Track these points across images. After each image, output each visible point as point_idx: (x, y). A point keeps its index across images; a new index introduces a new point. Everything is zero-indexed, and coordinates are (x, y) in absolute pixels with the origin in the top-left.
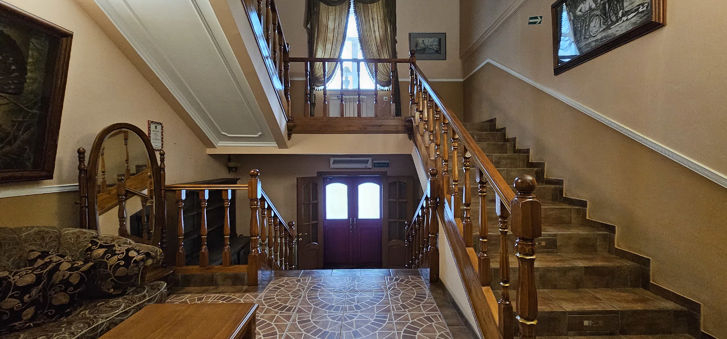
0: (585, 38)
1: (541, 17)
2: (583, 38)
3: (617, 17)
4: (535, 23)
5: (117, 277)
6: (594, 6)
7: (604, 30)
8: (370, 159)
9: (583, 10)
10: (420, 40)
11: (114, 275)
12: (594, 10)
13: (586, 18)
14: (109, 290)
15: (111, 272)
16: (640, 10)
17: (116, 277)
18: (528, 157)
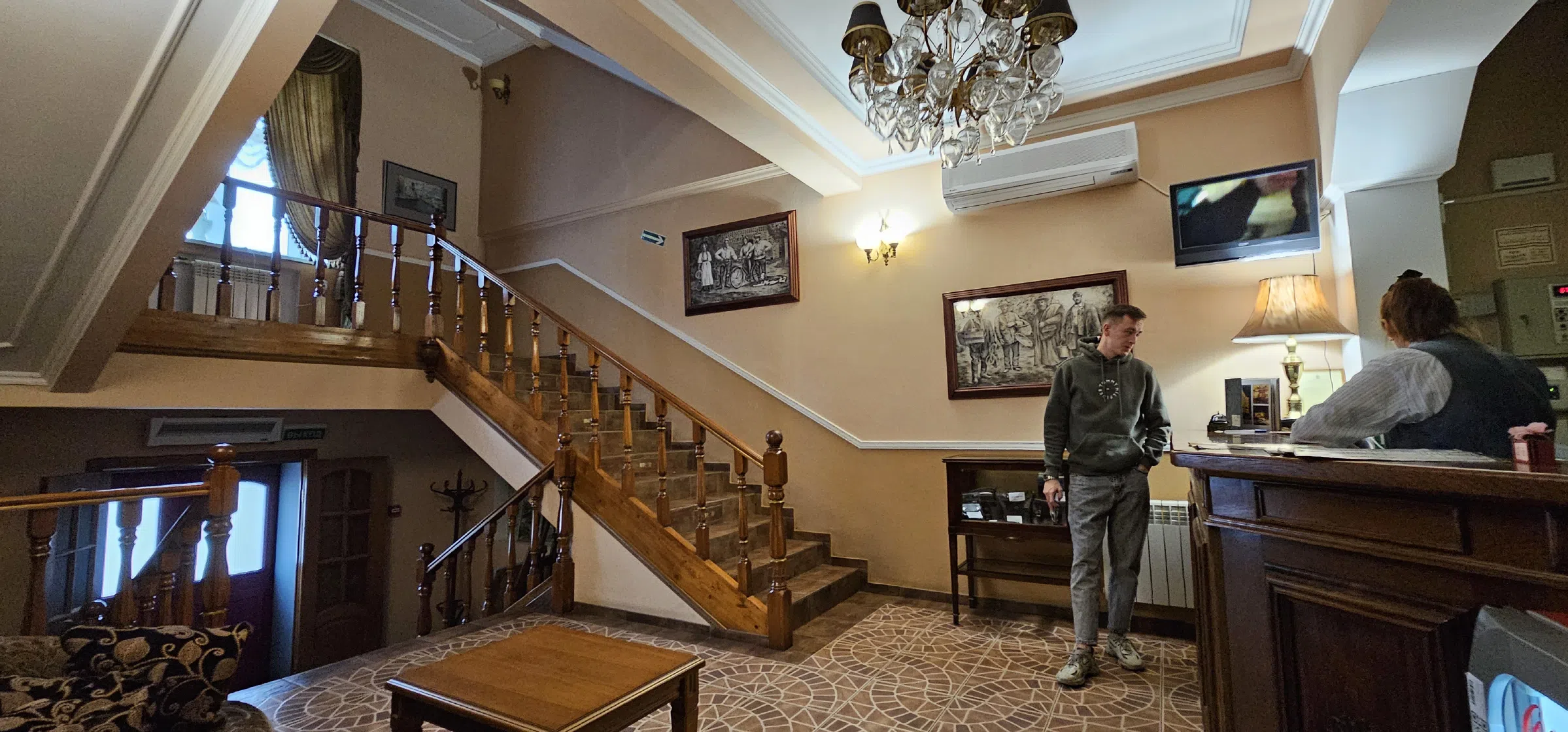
0: (726, 286)
1: (663, 238)
2: (723, 285)
3: (759, 278)
4: (655, 242)
5: (216, 682)
6: (735, 257)
7: (746, 285)
8: (279, 421)
9: (723, 255)
10: (407, 183)
11: (209, 679)
12: (735, 261)
13: (726, 266)
14: (204, 716)
15: (201, 677)
16: (780, 280)
17: (214, 684)
18: (643, 415)
